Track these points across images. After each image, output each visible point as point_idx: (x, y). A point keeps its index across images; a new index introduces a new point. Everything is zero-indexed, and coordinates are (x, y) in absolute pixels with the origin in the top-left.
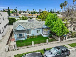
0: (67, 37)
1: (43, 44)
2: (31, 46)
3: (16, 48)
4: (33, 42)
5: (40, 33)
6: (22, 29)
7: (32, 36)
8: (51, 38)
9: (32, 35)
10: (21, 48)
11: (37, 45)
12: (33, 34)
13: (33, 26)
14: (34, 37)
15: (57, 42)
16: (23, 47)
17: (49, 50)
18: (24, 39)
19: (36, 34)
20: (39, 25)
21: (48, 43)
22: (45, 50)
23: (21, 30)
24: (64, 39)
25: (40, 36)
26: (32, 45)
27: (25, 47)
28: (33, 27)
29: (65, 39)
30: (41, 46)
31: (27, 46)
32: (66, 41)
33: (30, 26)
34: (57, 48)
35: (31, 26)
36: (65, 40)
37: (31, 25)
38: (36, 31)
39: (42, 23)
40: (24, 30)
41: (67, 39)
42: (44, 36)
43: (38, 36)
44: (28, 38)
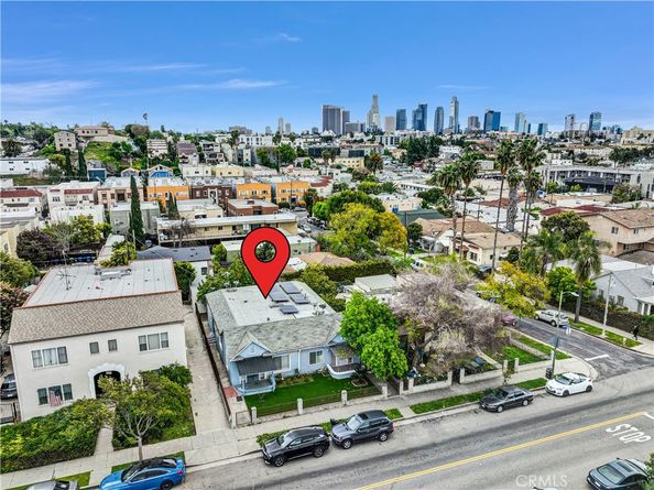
0: (411, 381)
1: (331, 405)
2: (295, 413)
3: (255, 420)
4: (300, 401)
5: (323, 362)
6: (258, 353)
7: (292, 378)
8: (361, 382)
9: (292, 374)
10: (268, 418)
11: (312, 409)
12: (297, 370)
13: (296, 339)
14: (301, 382)
15: (376, 398)
16: (274, 417)
17: (345, 422)
18: (268, 389)
19: (307, 368)
20: (319, 330)
21: (348, 403)
22: (334, 423)
23: (257, 357)
24: (401, 387)
25: (321, 377)
26: (296, 408)
27: (278, 416)
28: (294, 344)
29: (406, 387)
30: (323, 413)
31: (283, 414)
32: (408, 396)
33: (284, 338)
34: (363, 416)
35: (290, 339)
36: (406, 392)
37: (288, 336)
38: (307, 356)
39: (330, 324)
40: (266, 357)
41: (413, 389)
42: (337, 375)
43: (316, 375)
44: (281, 386)
